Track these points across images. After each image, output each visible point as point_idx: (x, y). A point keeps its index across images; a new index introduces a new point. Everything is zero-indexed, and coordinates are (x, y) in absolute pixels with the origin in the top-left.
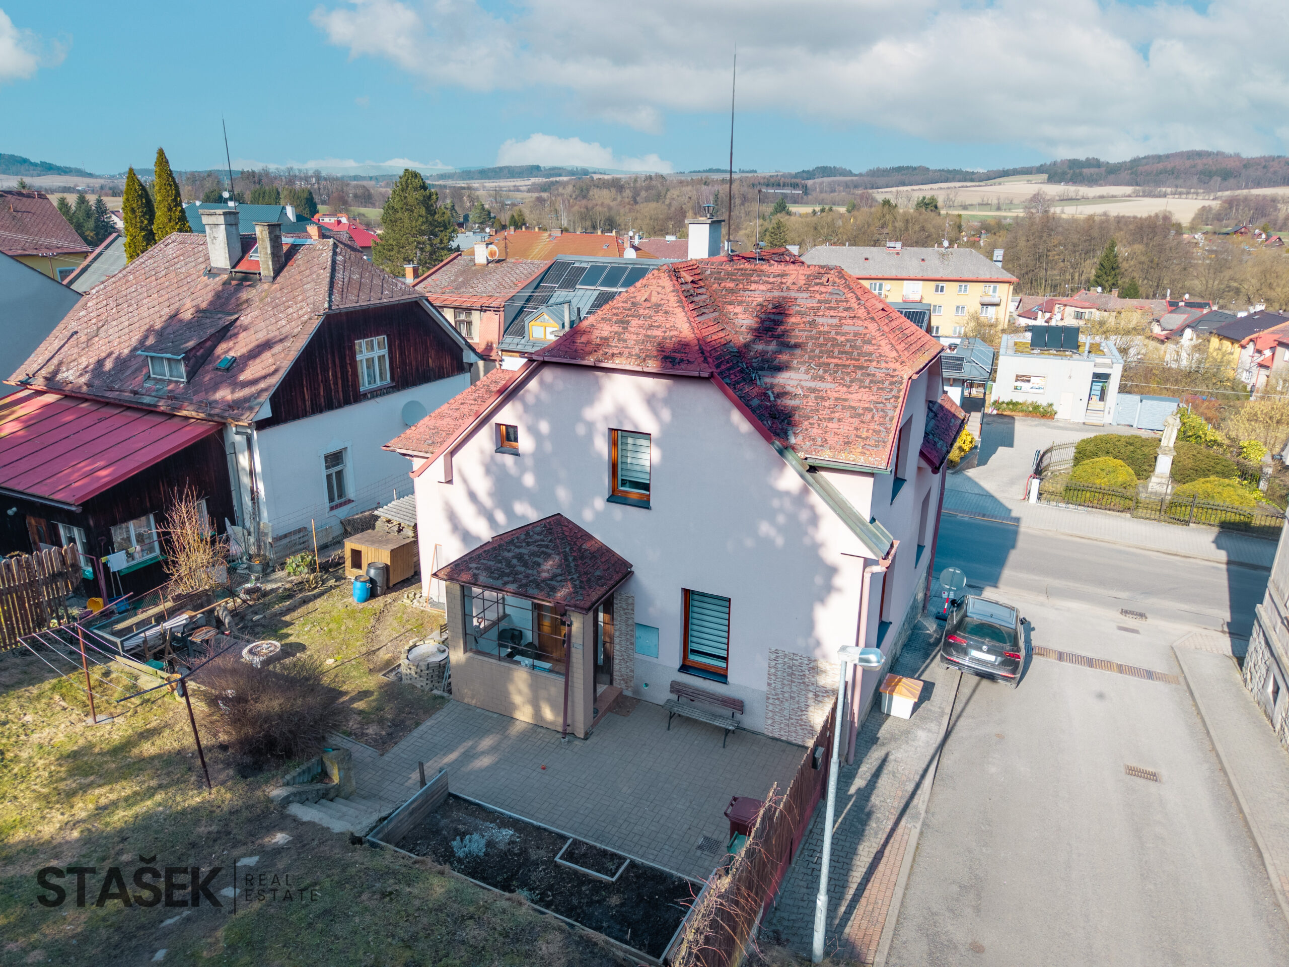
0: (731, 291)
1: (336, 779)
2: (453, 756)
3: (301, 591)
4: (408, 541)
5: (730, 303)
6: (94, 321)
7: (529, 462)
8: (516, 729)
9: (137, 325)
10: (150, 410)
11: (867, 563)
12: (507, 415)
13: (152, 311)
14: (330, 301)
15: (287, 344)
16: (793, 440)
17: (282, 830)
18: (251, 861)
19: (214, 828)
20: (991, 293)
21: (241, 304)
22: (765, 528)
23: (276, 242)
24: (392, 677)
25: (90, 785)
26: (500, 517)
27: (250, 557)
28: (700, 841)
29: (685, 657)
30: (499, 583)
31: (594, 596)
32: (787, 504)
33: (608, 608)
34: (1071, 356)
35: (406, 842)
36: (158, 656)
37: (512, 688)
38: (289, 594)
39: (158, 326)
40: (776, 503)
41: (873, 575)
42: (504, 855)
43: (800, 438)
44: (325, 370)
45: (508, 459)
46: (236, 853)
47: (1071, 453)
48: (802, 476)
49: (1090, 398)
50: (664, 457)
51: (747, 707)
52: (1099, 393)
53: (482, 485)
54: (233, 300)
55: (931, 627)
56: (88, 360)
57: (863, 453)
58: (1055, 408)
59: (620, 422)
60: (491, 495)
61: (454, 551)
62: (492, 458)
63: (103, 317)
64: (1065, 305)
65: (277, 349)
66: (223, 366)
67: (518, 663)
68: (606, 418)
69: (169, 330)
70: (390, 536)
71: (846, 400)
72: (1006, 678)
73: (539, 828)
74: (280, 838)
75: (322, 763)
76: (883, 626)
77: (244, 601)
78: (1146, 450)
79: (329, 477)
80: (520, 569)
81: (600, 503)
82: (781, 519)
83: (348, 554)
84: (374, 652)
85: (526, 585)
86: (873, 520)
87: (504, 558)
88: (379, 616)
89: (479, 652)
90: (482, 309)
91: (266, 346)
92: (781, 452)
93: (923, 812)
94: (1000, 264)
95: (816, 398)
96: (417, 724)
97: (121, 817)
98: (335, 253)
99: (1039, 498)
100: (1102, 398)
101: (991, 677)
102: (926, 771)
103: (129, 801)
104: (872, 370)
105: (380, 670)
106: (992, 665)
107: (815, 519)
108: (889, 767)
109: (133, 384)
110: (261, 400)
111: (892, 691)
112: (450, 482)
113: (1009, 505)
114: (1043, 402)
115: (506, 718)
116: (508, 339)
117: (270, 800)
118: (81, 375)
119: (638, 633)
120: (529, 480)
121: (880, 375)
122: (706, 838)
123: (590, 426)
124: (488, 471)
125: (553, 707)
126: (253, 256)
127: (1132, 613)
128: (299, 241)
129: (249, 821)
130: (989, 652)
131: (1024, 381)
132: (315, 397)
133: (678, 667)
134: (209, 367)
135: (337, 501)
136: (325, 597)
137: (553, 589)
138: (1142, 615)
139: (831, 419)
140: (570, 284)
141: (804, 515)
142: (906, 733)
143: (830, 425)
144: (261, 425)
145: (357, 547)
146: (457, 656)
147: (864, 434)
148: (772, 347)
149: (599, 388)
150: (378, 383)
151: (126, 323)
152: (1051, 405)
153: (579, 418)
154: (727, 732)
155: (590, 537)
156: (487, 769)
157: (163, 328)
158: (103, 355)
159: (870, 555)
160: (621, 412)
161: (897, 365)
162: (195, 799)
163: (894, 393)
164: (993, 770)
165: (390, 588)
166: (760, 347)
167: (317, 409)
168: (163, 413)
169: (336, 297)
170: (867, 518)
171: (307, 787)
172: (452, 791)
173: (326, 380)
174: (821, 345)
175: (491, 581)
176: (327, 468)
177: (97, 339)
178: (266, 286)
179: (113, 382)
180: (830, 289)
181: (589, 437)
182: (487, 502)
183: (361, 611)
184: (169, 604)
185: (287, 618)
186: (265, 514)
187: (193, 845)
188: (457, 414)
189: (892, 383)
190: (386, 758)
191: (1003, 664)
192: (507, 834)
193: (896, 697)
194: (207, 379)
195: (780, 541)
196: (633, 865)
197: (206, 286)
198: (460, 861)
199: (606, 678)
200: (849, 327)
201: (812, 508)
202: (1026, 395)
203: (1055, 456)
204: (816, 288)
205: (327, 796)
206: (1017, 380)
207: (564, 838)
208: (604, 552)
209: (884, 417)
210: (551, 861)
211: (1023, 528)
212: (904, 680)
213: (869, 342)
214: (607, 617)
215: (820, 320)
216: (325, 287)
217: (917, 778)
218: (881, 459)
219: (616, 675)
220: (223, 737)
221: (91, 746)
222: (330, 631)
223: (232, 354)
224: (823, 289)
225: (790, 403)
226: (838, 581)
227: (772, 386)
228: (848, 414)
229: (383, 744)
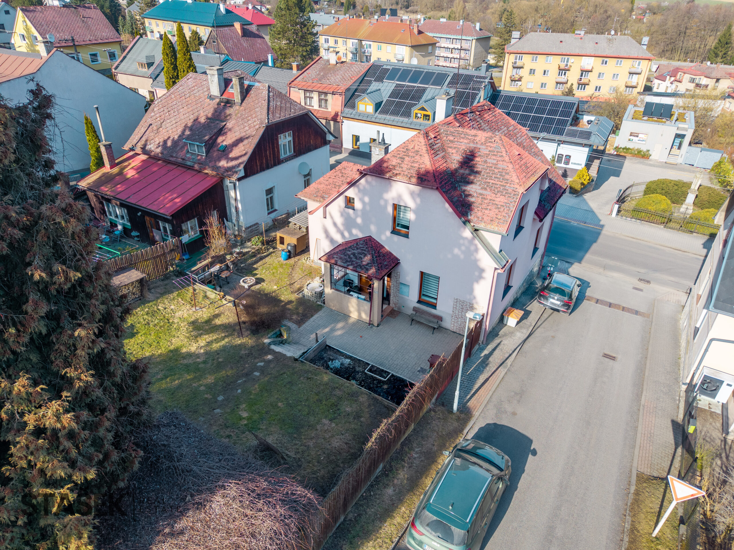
0: (451, 141)
1: (285, 337)
2: (327, 330)
3: (259, 253)
4: (304, 234)
5: (450, 147)
6: (158, 119)
7: (359, 213)
8: (351, 321)
9: (179, 123)
10: (190, 168)
11: (496, 269)
12: (351, 193)
13: (185, 116)
14: (268, 119)
15: (250, 140)
16: (470, 217)
17: (270, 354)
18: (262, 364)
19: (247, 352)
20: (636, 66)
21: (227, 116)
22: (456, 251)
23: (241, 84)
24: (301, 295)
25: (201, 335)
26: (346, 234)
27: (235, 236)
28: (419, 369)
29: (420, 297)
30: (345, 265)
31: (384, 274)
32: (466, 242)
33: (389, 276)
34: (665, 122)
35: (313, 361)
36: (210, 282)
37: (350, 305)
38: (254, 255)
39: (189, 125)
40: (461, 241)
41: (498, 273)
42: (347, 368)
43: (473, 216)
44: (266, 151)
45: (351, 211)
46: (256, 361)
47: (643, 188)
48: (472, 233)
49: (672, 147)
50: (417, 219)
51: (444, 319)
52: (678, 144)
53: (339, 221)
54: (223, 114)
55: (539, 284)
56: (160, 139)
57: (497, 226)
58: (650, 152)
59: (399, 202)
60: (343, 225)
61: (327, 247)
62: (344, 210)
63: (163, 117)
64: (685, 73)
65: (246, 142)
66: (221, 149)
67: (352, 295)
68: (393, 199)
69: (194, 127)
70: (296, 231)
71: (494, 200)
72: (563, 312)
73: (359, 360)
74: (270, 357)
75: (280, 331)
76: (508, 288)
77: (236, 257)
78: (684, 189)
79: (267, 199)
80: (354, 259)
81: (388, 233)
82: (463, 248)
83: (278, 238)
84: (293, 284)
85: (356, 267)
86: (501, 251)
87: (348, 254)
88: (293, 267)
89: (337, 290)
90: (333, 94)
91: (240, 140)
92: (464, 223)
93: (509, 366)
94: (645, 47)
95: (482, 198)
96: (312, 316)
97: (216, 346)
98: (269, 92)
99: (617, 214)
100: (679, 148)
101: (558, 311)
102: (515, 349)
103: (217, 341)
104: (507, 187)
105: (296, 292)
106: (558, 306)
107: (477, 250)
108: (500, 347)
109: (181, 154)
110: (240, 168)
111: (508, 316)
112: (325, 218)
113: (600, 217)
114: (644, 149)
115: (346, 316)
116: (347, 110)
117: (264, 344)
118: (157, 148)
119: (403, 287)
120: (359, 220)
121: (510, 191)
122: (421, 368)
123: (386, 201)
124: (342, 215)
125: (366, 314)
126: (230, 90)
127: (644, 280)
128: (252, 83)
129: (258, 350)
130: (558, 300)
131: (634, 136)
132: (261, 164)
133: (417, 301)
134: (215, 149)
135: (271, 210)
136: (269, 257)
137: (367, 270)
138: (648, 282)
139: (487, 209)
140: (380, 79)
141: (473, 248)
142: (511, 333)
143: (486, 212)
144: (239, 179)
145: (282, 236)
146: (328, 290)
147: (499, 217)
148: (467, 172)
149: (391, 186)
150: (288, 154)
151: (174, 122)
152: (648, 151)
153: (381, 197)
154: (434, 328)
155: (383, 247)
156: (340, 335)
157: (192, 126)
158: (166, 138)
159: (497, 267)
160: (400, 197)
161: (518, 187)
162: (238, 341)
163: (515, 199)
164: (544, 351)
165: (296, 254)
166: (462, 171)
167: (262, 170)
168: (196, 170)
169: (271, 116)
170: (497, 250)
171: (276, 339)
172: (328, 344)
173: (266, 156)
174: (488, 173)
175: (342, 264)
176: (267, 195)
177: (161, 129)
178: (237, 107)
179: (172, 152)
180: (495, 145)
181: (385, 207)
182: (341, 228)
183: (286, 264)
184: (210, 260)
185: (255, 266)
186: (241, 218)
187: (241, 357)
188: (327, 183)
189: (514, 195)
190: (301, 328)
191: (564, 305)
192: (348, 361)
193: (510, 318)
194: (215, 155)
195: (462, 257)
196: (393, 375)
197: (209, 104)
198: (331, 369)
199: (387, 302)
200: (501, 165)
201: (476, 245)
202: (635, 144)
203: (634, 189)
204: (489, 144)
205: (282, 343)
206: (631, 135)
207: (368, 364)
208: (390, 254)
209: (509, 210)
210: (363, 372)
211: (604, 232)
212: (515, 311)
213: (508, 173)
214: (389, 279)
215: (489, 161)
216: (265, 111)
217: (511, 352)
218: (503, 230)
219: (391, 302)
220: (243, 319)
221: (198, 319)
222: (274, 273)
223: (225, 143)
224: (492, 145)
225: (472, 199)
226: (484, 275)
227: (465, 191)
228: (494, 207)
229: (300, 323)
